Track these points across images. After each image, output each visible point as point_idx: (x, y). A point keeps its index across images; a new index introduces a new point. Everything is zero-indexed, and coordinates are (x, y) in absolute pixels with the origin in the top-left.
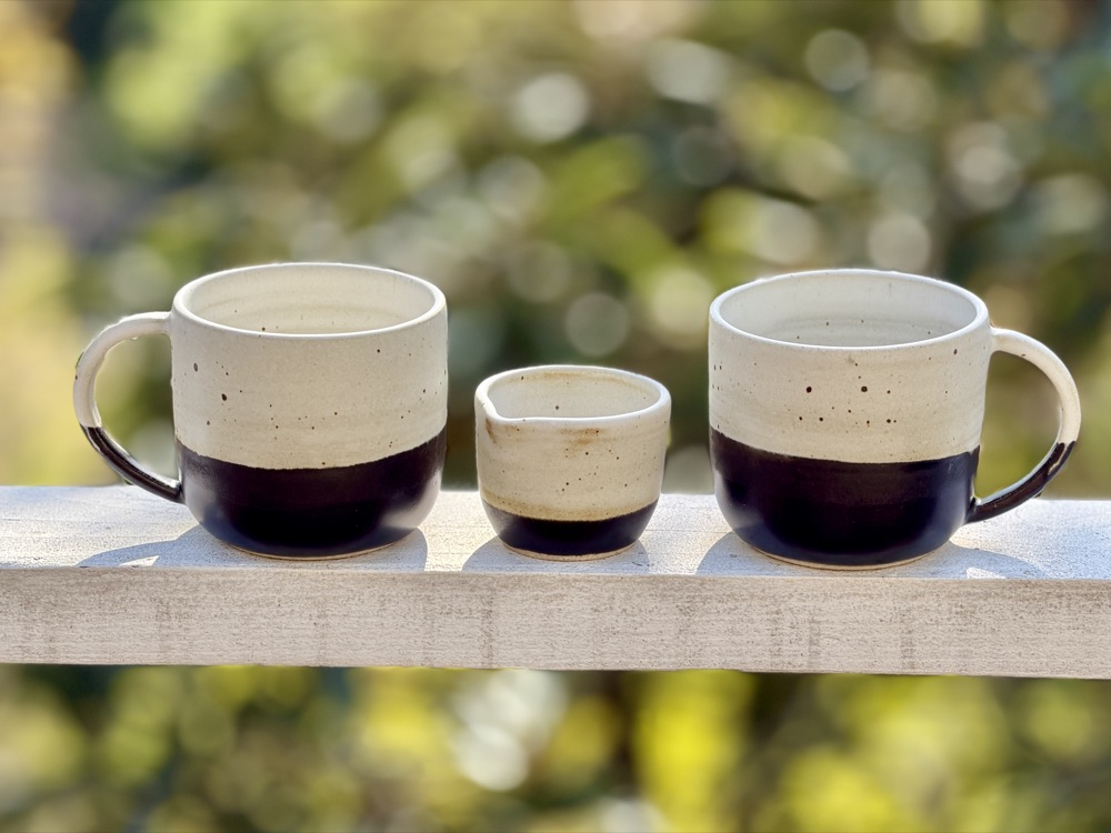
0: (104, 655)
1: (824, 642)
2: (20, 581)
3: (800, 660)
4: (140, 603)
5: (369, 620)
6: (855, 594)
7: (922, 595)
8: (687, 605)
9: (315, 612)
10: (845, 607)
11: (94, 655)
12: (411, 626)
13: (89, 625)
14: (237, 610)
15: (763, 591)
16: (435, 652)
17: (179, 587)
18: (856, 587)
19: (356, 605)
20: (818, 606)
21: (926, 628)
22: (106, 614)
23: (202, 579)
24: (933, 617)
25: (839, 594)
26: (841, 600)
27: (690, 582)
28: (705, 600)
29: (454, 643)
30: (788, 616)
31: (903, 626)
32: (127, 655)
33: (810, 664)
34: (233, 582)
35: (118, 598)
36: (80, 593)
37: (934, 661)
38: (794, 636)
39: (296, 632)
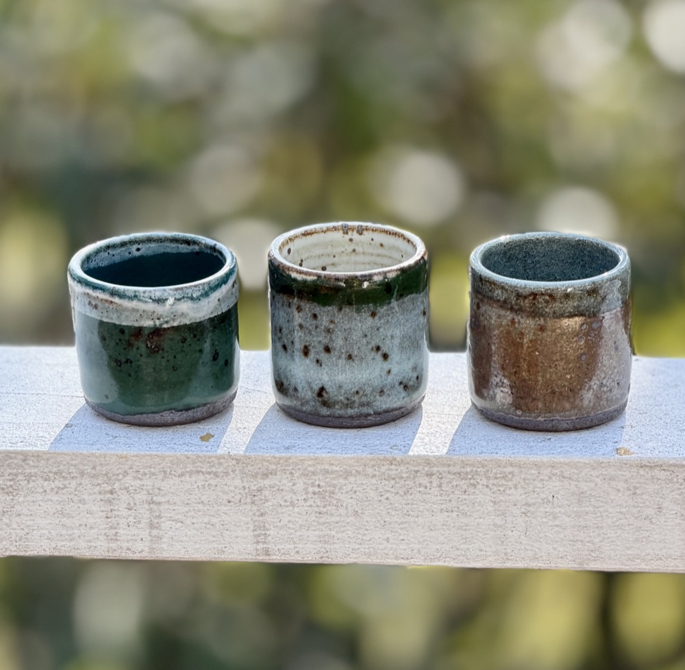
1: (166, 525)
3: (139, 546)
6: (198, 472)
7: (274, 473)
8: (9, 483)
10: (189, 486)
15: (94, 468)
18: (200, 464)
20: (157, 485)
21: (280, 510)
24: (288, 497)
25: (180, 471)
26: (183, 478)
27: (11, 458)
28: (29, 478)
30: (124, 497)
31: (255, 508)
33: (152, 550)
37: (292, 546)
38: (131, 519)
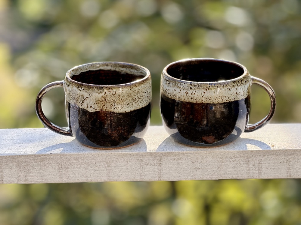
0: (42, 181)
2: (16, 159)
4: (53, 164)
5: (123, 167)
9: (106, 165)
11: (39, 181)
12: (136, 169)
13: (37, 172)
14: (83, 166)
16: (144, 176)
17: (65, 159)
19: (119, 163)
22: (42, 168)
23: (72, 157)
29: (149, 173)
32: (49, 180)
34: (81, 157)
35: (46, 163)
36: (34, 162)
39: (101, 172)
